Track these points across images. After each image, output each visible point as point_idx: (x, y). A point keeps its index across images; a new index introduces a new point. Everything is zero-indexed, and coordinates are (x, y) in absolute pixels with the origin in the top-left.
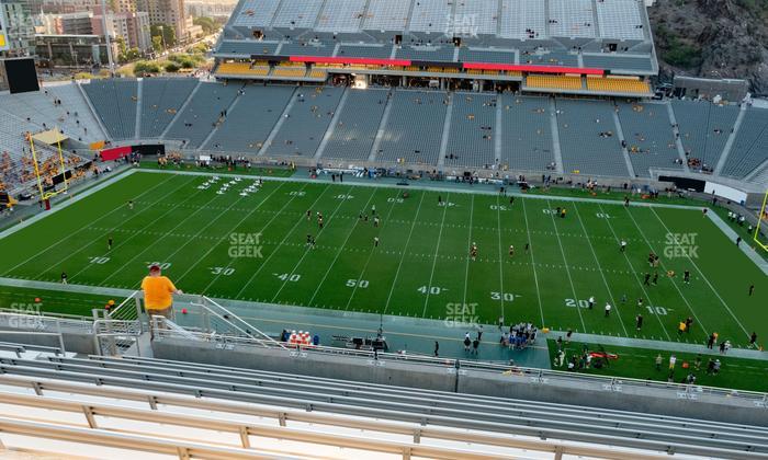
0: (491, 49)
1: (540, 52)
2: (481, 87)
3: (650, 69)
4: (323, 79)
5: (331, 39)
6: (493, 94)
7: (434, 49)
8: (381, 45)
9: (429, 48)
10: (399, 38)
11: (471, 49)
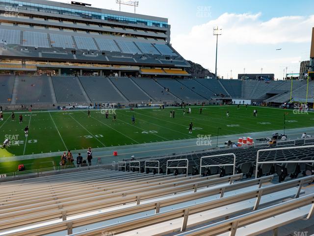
0: (123, 56)
1: (144, 58)
2: (120, 75)
3: (186, 65)
4: (36, 69)
5: (34, 50)
6: (126, 77)
7: (96, 56)
8: (66, 54)
9: (93, 55)
10: (74, 52)
11: (113, 57)
